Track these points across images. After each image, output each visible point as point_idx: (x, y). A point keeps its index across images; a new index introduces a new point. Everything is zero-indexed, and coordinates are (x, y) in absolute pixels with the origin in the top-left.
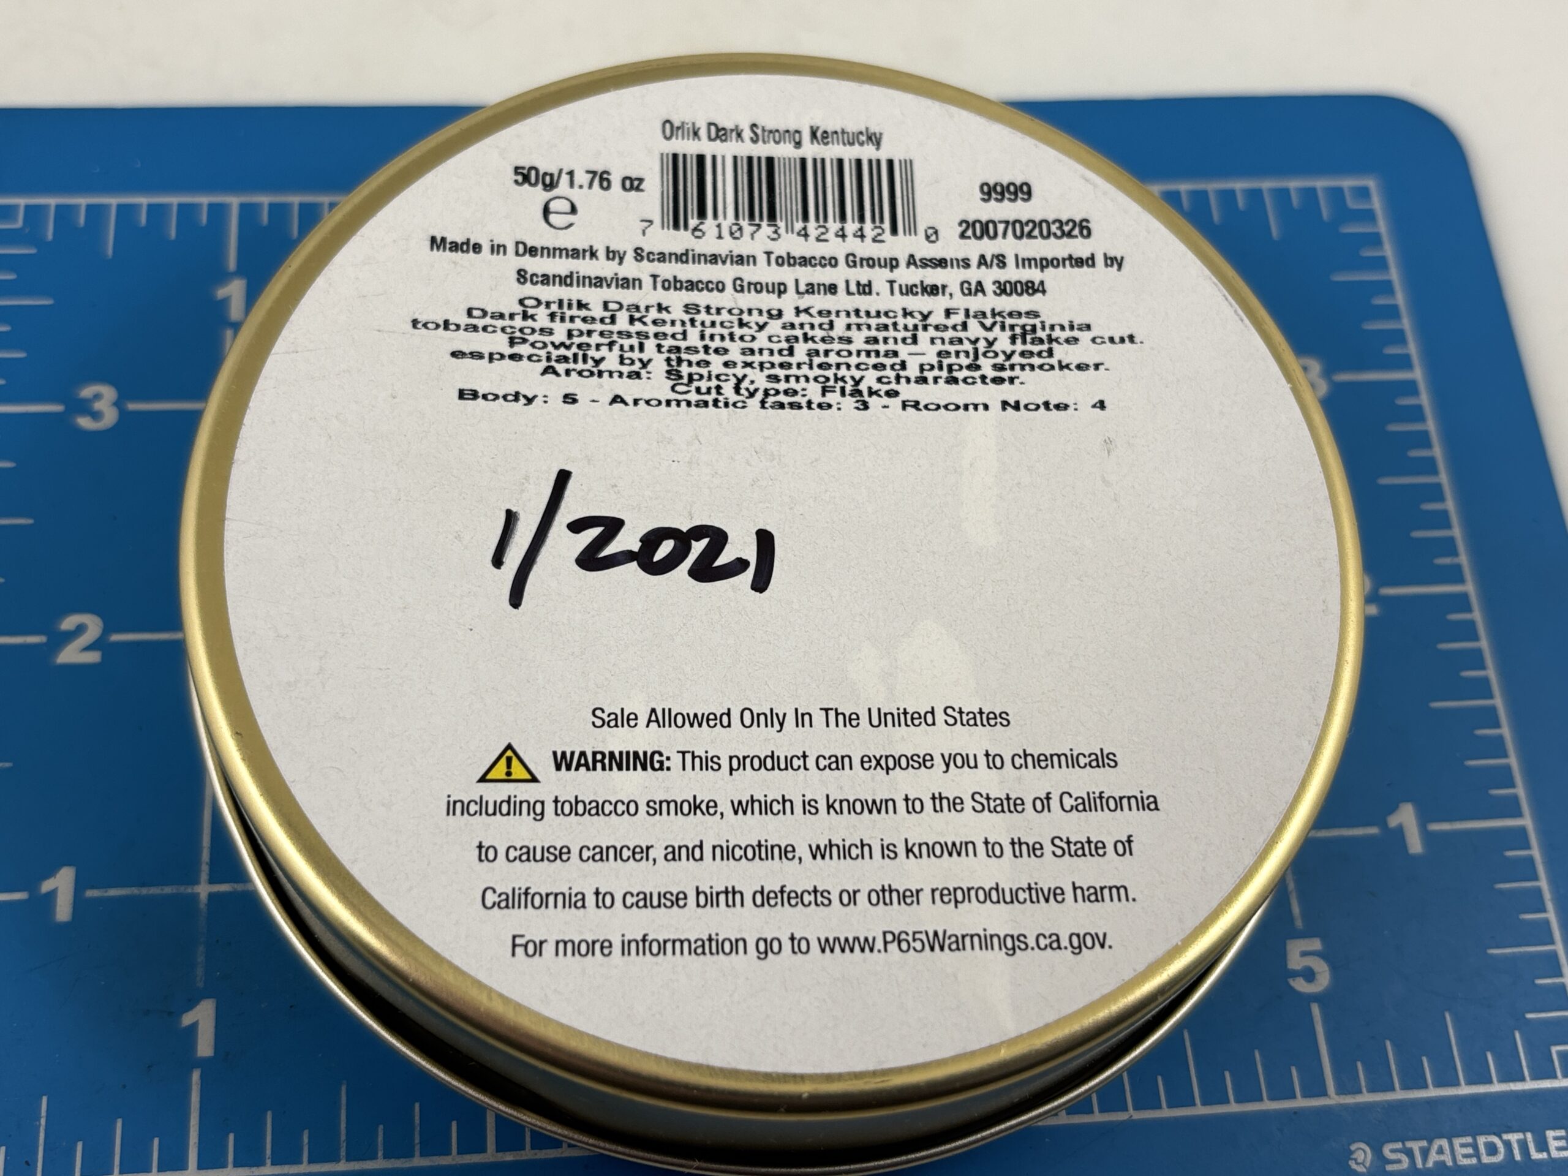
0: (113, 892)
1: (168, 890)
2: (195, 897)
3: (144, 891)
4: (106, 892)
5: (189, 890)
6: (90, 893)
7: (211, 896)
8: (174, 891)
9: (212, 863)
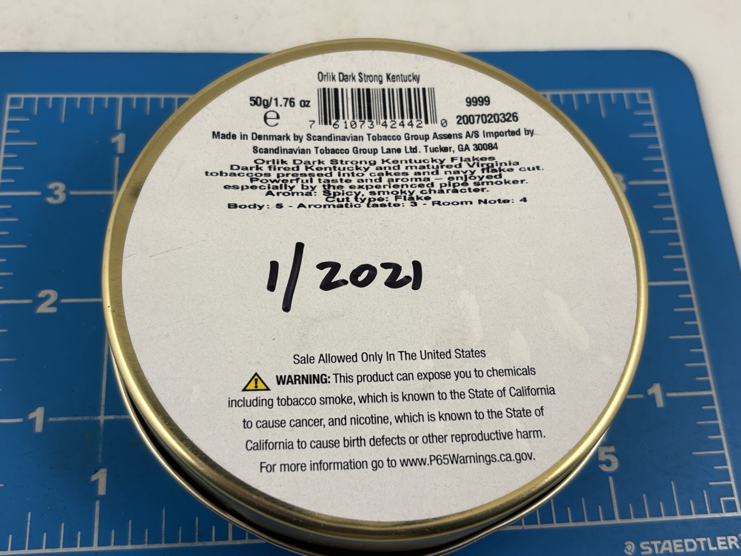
0: (61, 419)
1: (86, 418)
2: (98, 422)
3: (76, 418)
4: (58, 419)
5: (95, 418)
6: (51, 419)
7: (106, 421)
8: (89, 419)
9: (106, 406)
